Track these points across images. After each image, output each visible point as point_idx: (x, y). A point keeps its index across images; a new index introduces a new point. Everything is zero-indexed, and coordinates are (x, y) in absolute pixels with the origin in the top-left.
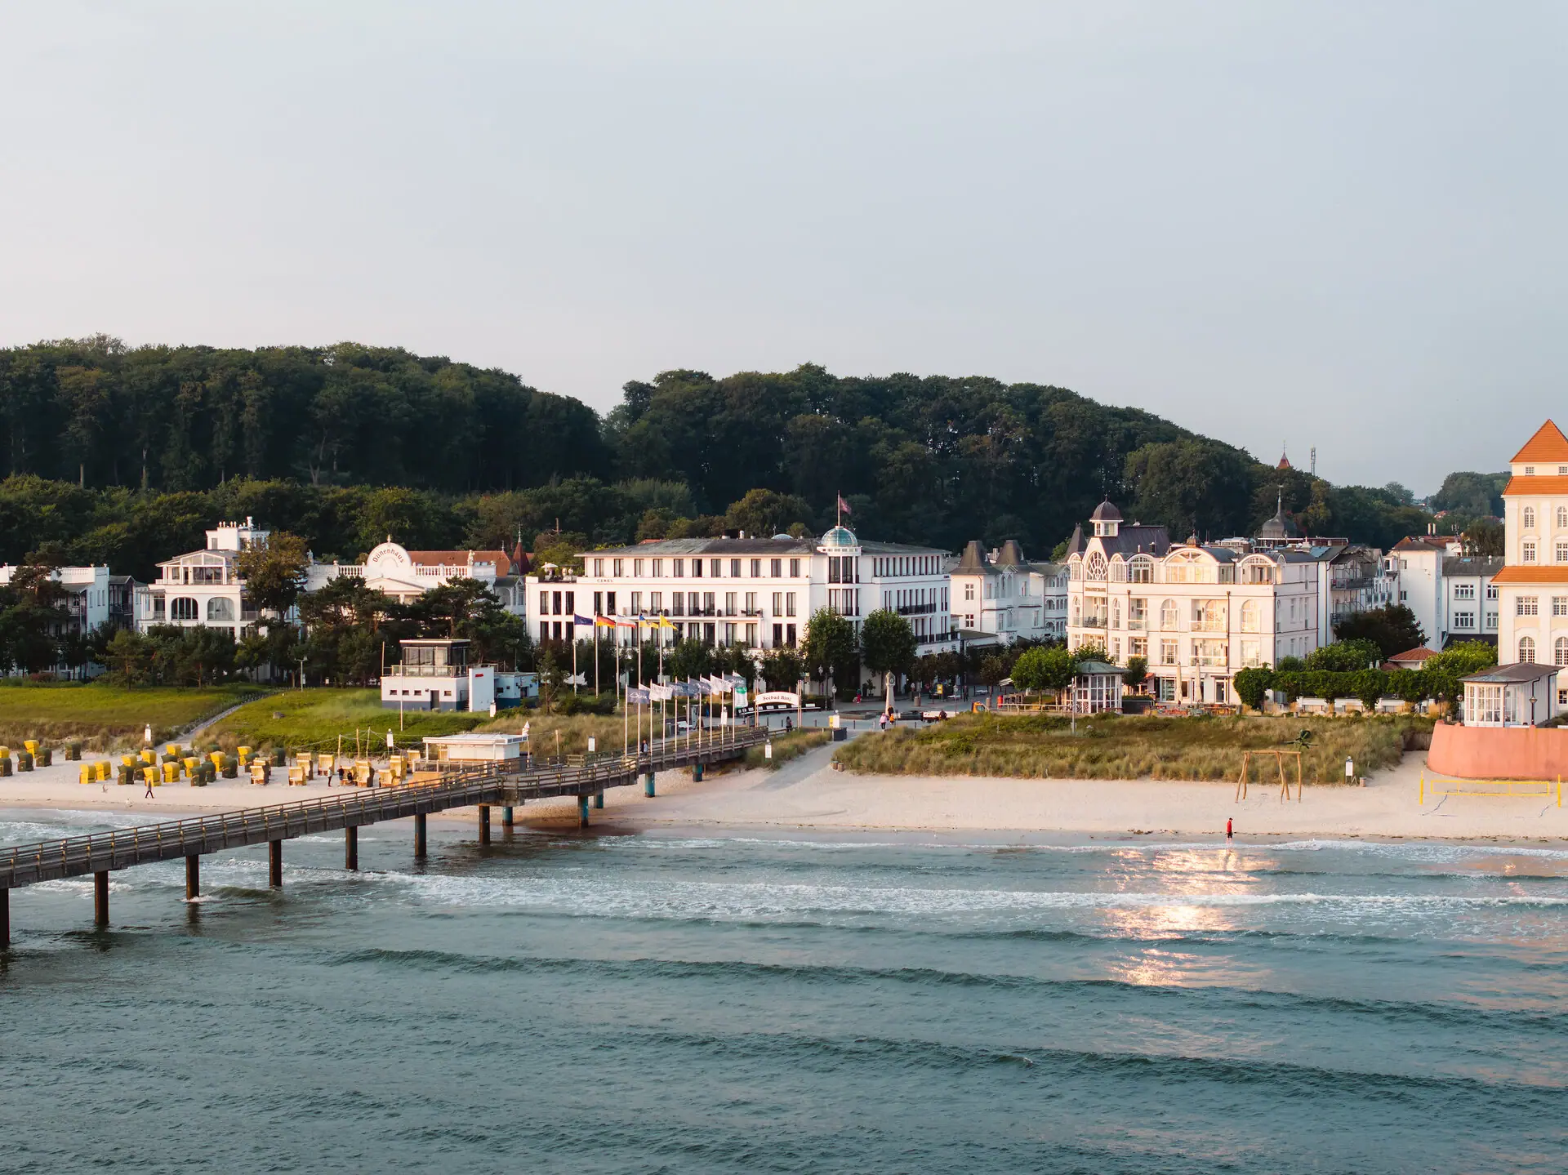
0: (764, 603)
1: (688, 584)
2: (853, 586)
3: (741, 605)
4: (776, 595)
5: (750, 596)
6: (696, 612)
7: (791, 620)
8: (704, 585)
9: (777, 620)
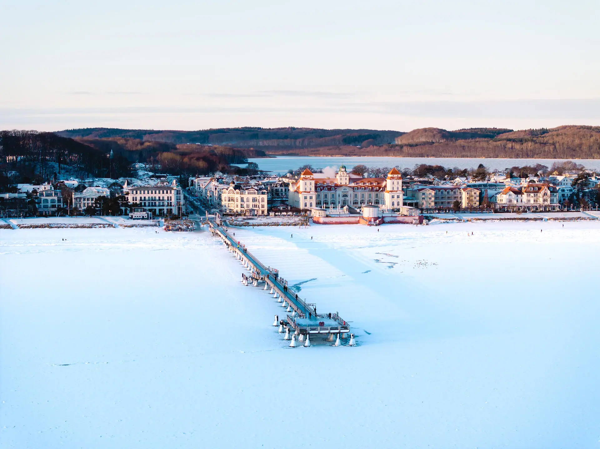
0: (166, 198)
1: (150, 195)
2: (179, 195)
3: (161, 199)
4: (168, 197)
5: (163, 197)
6: (152, 200)
7: (171, 201)
8: (154, 195)
9: (168, 201)
